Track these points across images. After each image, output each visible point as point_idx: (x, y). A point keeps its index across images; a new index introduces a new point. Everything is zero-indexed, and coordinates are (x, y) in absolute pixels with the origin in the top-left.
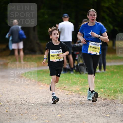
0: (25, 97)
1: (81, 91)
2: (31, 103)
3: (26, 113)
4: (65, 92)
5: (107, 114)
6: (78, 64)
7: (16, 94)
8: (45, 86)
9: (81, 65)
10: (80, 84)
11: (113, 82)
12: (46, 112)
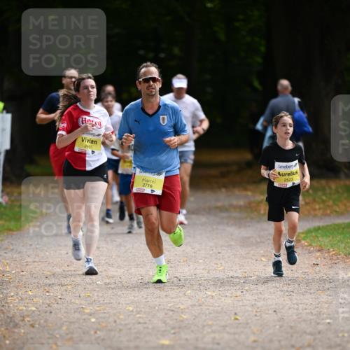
2: (325, 316)
3: (309, 346)
7: (281, 291)
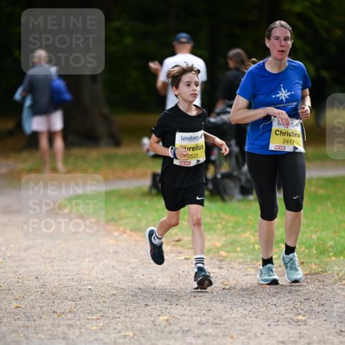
0: (68, 268)
1: (226, 249)
2: (86, 282)
3: (70, 312)
4: (180, 253)
5: (300, 314)
6: (216, 173)
7: (43, 258)
8: (125, 235)
9: (225, 176)
10: (223, 228)
11: (315, 223)
12: (128, 309)
